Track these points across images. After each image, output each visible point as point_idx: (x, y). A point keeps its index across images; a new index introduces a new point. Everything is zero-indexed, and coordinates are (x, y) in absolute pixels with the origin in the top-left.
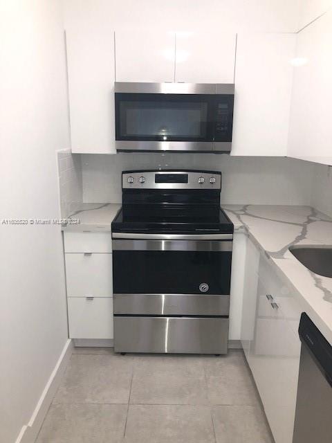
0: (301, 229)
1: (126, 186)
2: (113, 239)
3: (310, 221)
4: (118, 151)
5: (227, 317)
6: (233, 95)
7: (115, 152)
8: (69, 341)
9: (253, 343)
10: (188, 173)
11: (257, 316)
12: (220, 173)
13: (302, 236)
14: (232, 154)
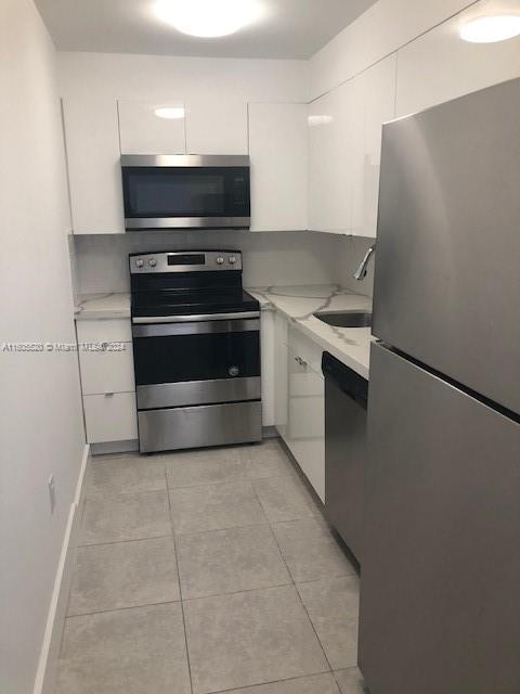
0: (325, 301)
1: (135, 270)
2: (133, 324)
3: (334, 295)
4: (127, 230)
5: (260, 400)
6: (248, 168)
7: (124, 232)
8: (88, 446)
9: (288, 426)
10: (205, 253)
11: (290, 397)
12: (239, 252)
13: (327, 305)
14: (252, 230)
